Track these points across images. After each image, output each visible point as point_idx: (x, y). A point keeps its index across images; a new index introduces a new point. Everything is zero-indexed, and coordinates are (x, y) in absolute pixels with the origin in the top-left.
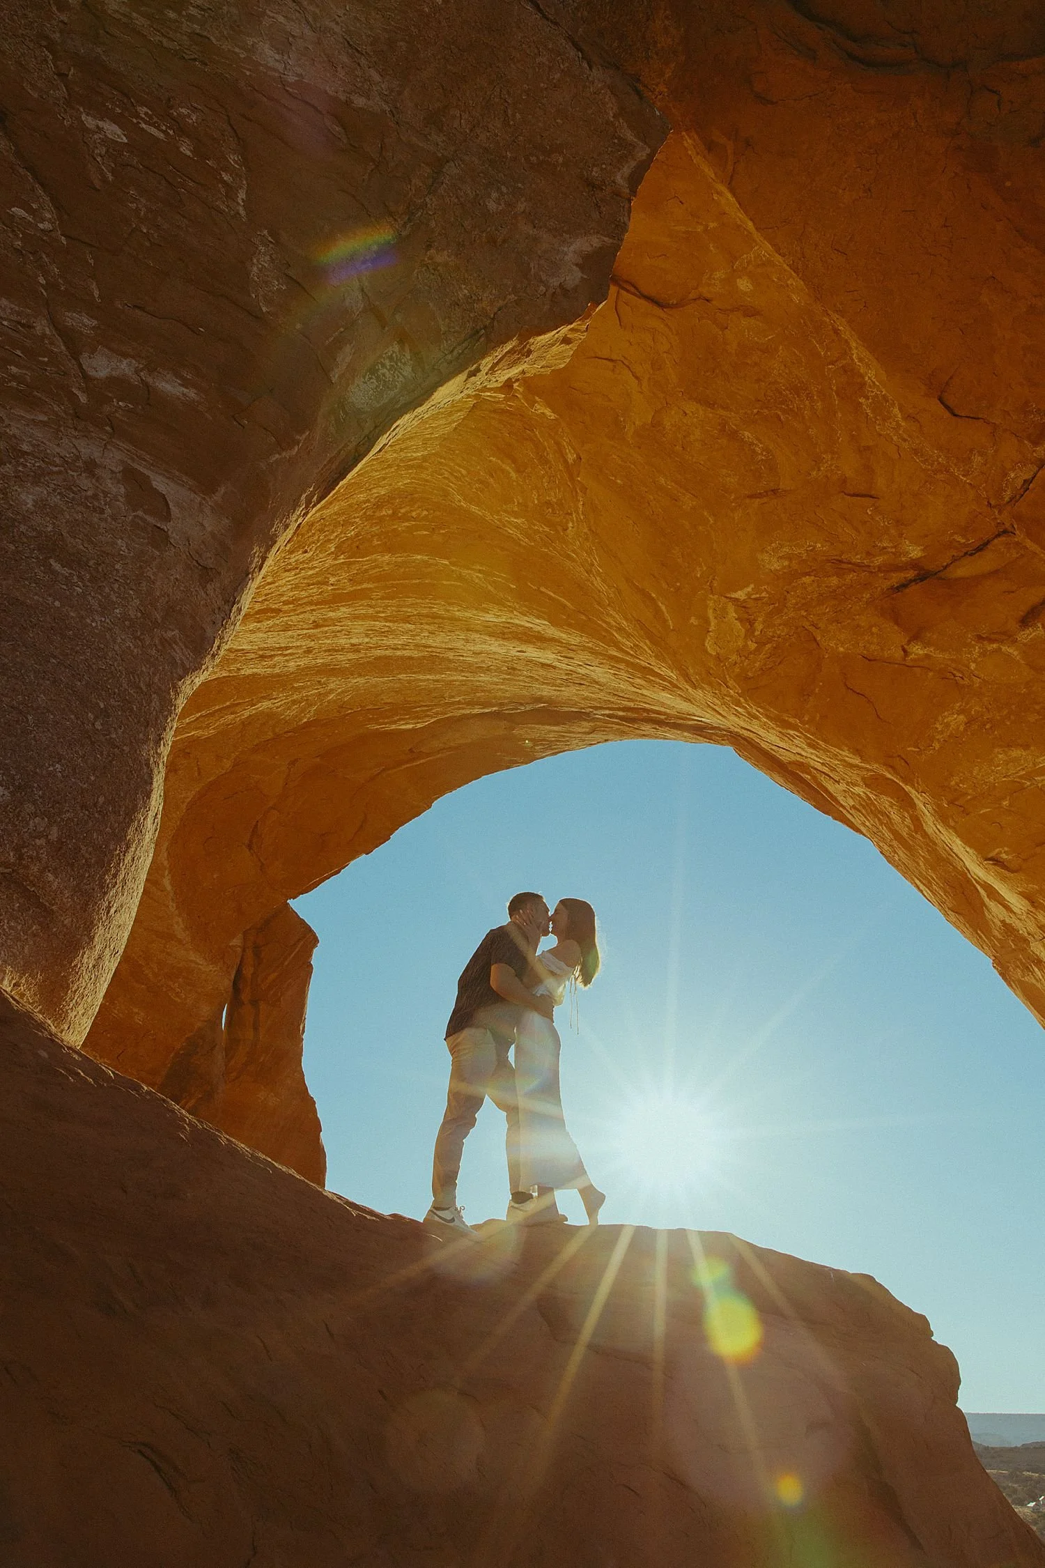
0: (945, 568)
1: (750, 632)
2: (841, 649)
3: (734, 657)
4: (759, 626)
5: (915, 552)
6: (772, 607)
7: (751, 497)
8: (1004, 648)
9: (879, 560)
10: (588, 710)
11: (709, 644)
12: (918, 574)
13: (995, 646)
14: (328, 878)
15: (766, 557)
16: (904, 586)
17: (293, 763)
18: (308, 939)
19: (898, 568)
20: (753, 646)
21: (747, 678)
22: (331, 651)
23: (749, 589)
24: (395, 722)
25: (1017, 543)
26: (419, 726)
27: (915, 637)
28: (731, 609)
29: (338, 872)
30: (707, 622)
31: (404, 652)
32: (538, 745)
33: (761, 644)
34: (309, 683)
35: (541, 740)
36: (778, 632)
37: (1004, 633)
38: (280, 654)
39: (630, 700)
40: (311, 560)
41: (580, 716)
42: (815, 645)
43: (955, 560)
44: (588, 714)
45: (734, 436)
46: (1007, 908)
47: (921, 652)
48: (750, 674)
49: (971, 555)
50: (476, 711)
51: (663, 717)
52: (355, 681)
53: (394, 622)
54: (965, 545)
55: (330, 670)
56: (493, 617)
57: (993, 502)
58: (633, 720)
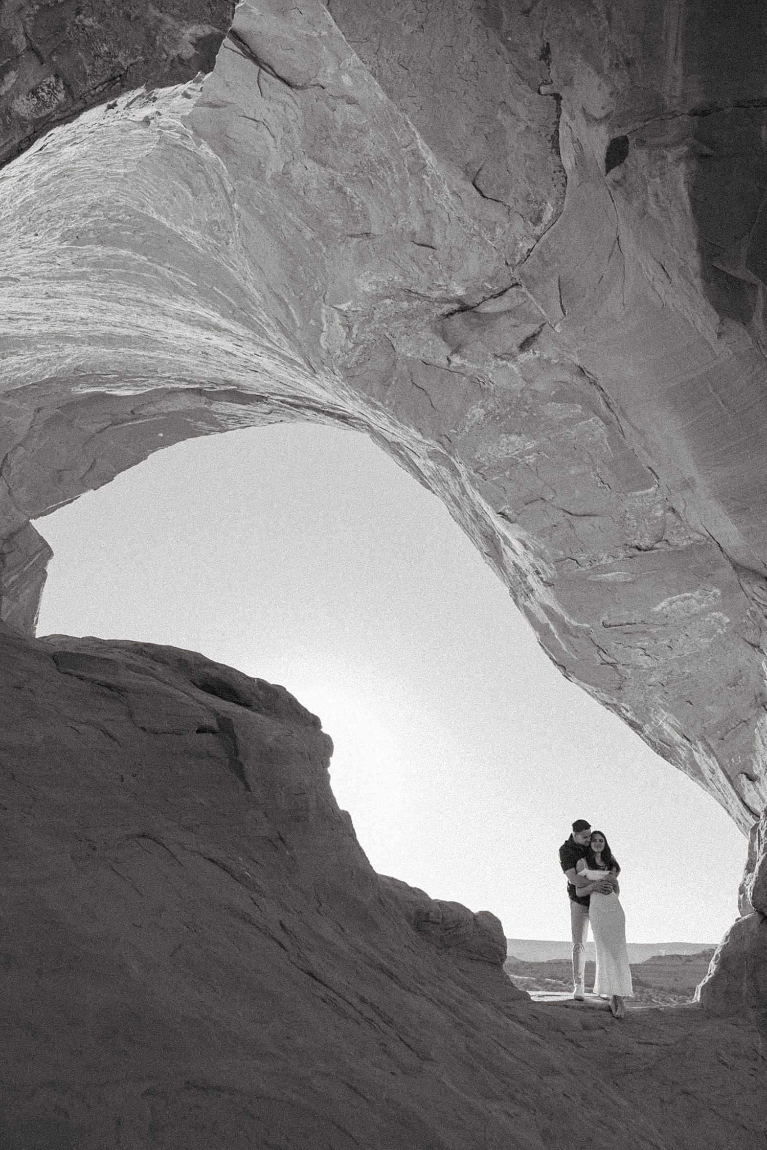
0: (478, 305)
1: (349, 335)
2: (409, 355)
3: (338, 352)
4: (355, 331)
5: (460, 292)
6: (364, 318)
7: (351, 236)
8: (509, 365)
9: (436, 294)
10: (266, 395)
11: (322, 341)
12: (460, 307)
13: (504, 362)
14: (63, 505)
15: (361, 281)
16: (452, 314)
17: (38, 410)
18: (46, 552)
19: (449, 302)
20: (351, 345)
21: (347, 369)
22: (65, 321)
23: (350, 304)
24: (118, 387)
25: (523, 293)
26: (138, 393)
27: (456, 351)
28: (337, 316)
29: (71, 502)
30: (322, 325)
31: (123, 330)
32: (230, 419)
33: (356, 344)
34: (49, 346)
35: (233, 416)
36: (368, 337)
37: (511, 354)
38: (25, 319)
39: (293, 389)
40: (41, 242)
41: (260, 399)
42: (391, 350)
43: (484, 299)
44: (266, 398)
45: (340, 190)
46: (514, 551)
47: (459, 362)
48: (349, 366)
49: (496, 297)
50: (183, 386)
51: (319, 406)
52: (86, 349)
53: (109, 301)
54: (491, 290)
55: (66, 338)
56: (180, 305)
57: (509, 262)
58: (297, 406)
